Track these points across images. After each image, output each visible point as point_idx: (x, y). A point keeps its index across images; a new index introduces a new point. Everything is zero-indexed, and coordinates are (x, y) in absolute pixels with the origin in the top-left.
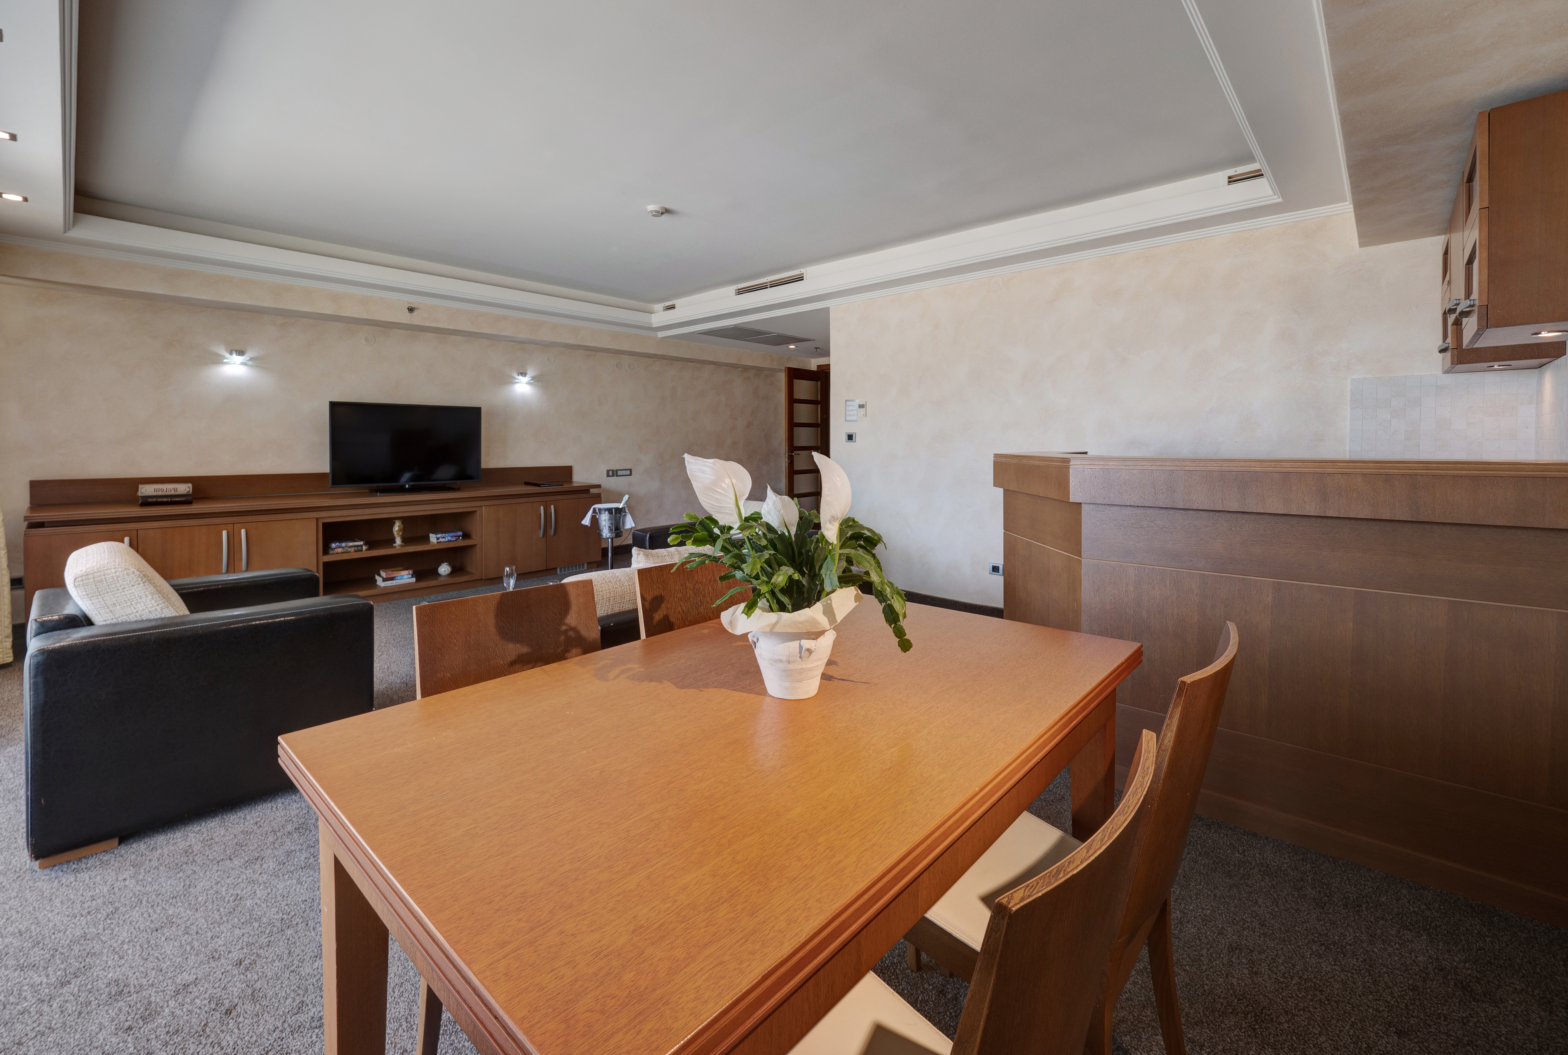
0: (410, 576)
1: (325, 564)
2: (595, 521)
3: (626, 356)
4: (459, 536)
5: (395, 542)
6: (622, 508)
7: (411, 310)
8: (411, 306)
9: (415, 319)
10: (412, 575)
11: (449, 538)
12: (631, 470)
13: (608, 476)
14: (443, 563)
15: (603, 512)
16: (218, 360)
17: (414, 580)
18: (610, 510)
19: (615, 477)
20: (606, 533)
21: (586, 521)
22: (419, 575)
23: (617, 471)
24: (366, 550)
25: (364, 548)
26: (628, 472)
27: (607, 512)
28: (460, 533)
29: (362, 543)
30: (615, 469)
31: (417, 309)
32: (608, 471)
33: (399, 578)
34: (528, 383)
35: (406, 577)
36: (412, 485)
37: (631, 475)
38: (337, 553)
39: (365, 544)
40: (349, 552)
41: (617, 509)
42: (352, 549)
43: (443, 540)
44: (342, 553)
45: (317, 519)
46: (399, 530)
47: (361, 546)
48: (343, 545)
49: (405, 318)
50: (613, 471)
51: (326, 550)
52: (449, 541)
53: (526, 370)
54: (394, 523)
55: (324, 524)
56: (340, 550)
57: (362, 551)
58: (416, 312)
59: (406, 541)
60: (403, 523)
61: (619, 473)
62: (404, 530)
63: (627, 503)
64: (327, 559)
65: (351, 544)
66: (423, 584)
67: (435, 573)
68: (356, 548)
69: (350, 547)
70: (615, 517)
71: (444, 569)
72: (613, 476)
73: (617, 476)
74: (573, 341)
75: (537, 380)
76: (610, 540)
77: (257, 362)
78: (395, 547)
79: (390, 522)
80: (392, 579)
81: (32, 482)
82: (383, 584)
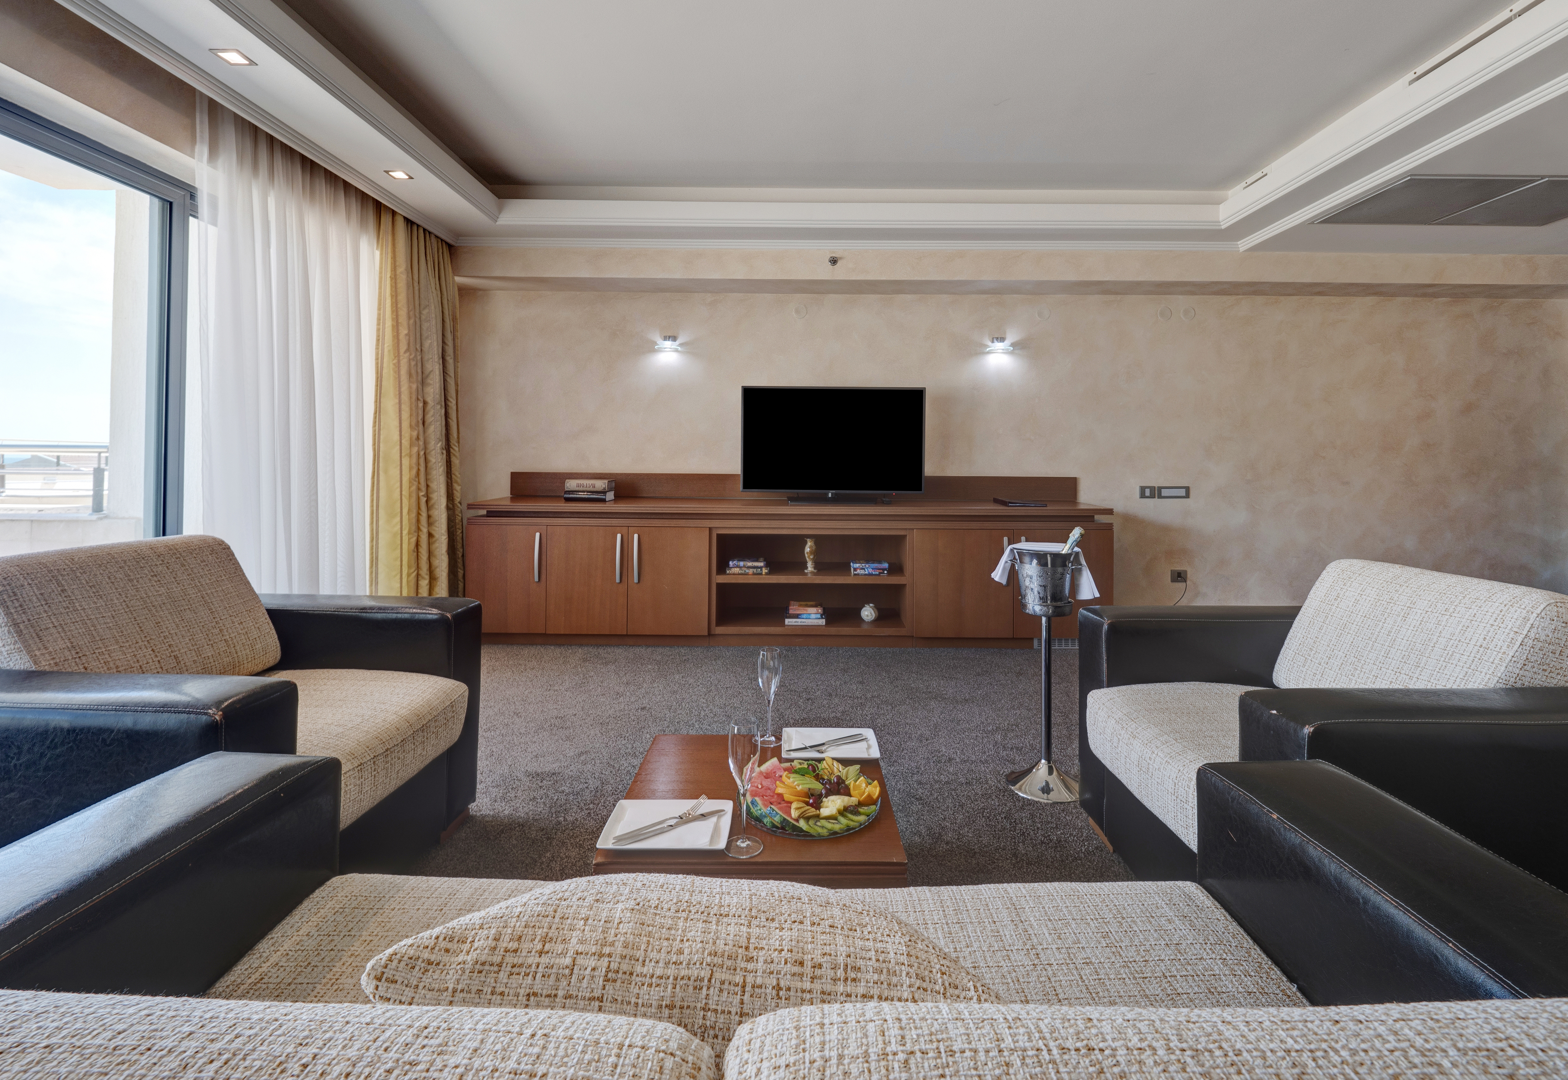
0: (819, 616)
1: (719, 586)
2: (1013, 574)
3: (1181, 297)
4: (884, 570)
5: (807, 568)
6: (1069, 555)
7: (834, 261)
8: (834, 255)
9: (839, 273)
10: (822, 615)
11: (871, 571)
12: (1187, 489)
13: (1143, 496)
14: (868, 603)
15: (1027, 559)
16: (652, 348)
17: (822, 622)
18: (1041, 557)
19: (1156, 499)
20: (1034, 604)
21: (999, 575)
22: (831, 616)
23: (1160, 488)
24: (767, 574)
25: (765, 571)
26: (1182, 492)
27: (1035, 562)
28: (886, 565)
29: (761, 564)
30: (1156, 485)
31: (841, 258)
32: (1143, 489)
33: (805, 616)
34: (1006, 352)
35: (813, 616)
36: (836, 494)
37: (1187, 496)
38: (734, 574)
39: (766, 566)
40: (747, 574)
41: (1056, 556)
42: (751, 571)
43: (862, 572)
44: (739, 574)
45: (710, 529)
46: (811, 552)
47: (761, 568)
48: (742, 564)
49: (825, 272)
50: (1152, 489)
51: (722, 568)
52: (870, 575)
53: (1005, 333)
54: (806, 543)
55: (719, 536)
56: (737, 570)
57: (761, 574)
58: (839, 264)
59: (820, 567)
60: (816, 543)
61: (1165, 492)
62: (816, 553)
63: (1078, 544)
64: (722, 579)
65: (750, 564)
66: (833, 630)
67: (854, 616)
68: (755, 570)
69: (749, 567)
70: (1054, 573)
71: (868, 613)
72: (1152, 496)
73: (1160, 497)
74: (1071, 276)
75: (1018, 347)
76: (1044, 619)
77: (690, 349)
78: (806, 574)
79: (798, 541)
80: (797, 616)
81: (512, 473)
82: (788, 621)
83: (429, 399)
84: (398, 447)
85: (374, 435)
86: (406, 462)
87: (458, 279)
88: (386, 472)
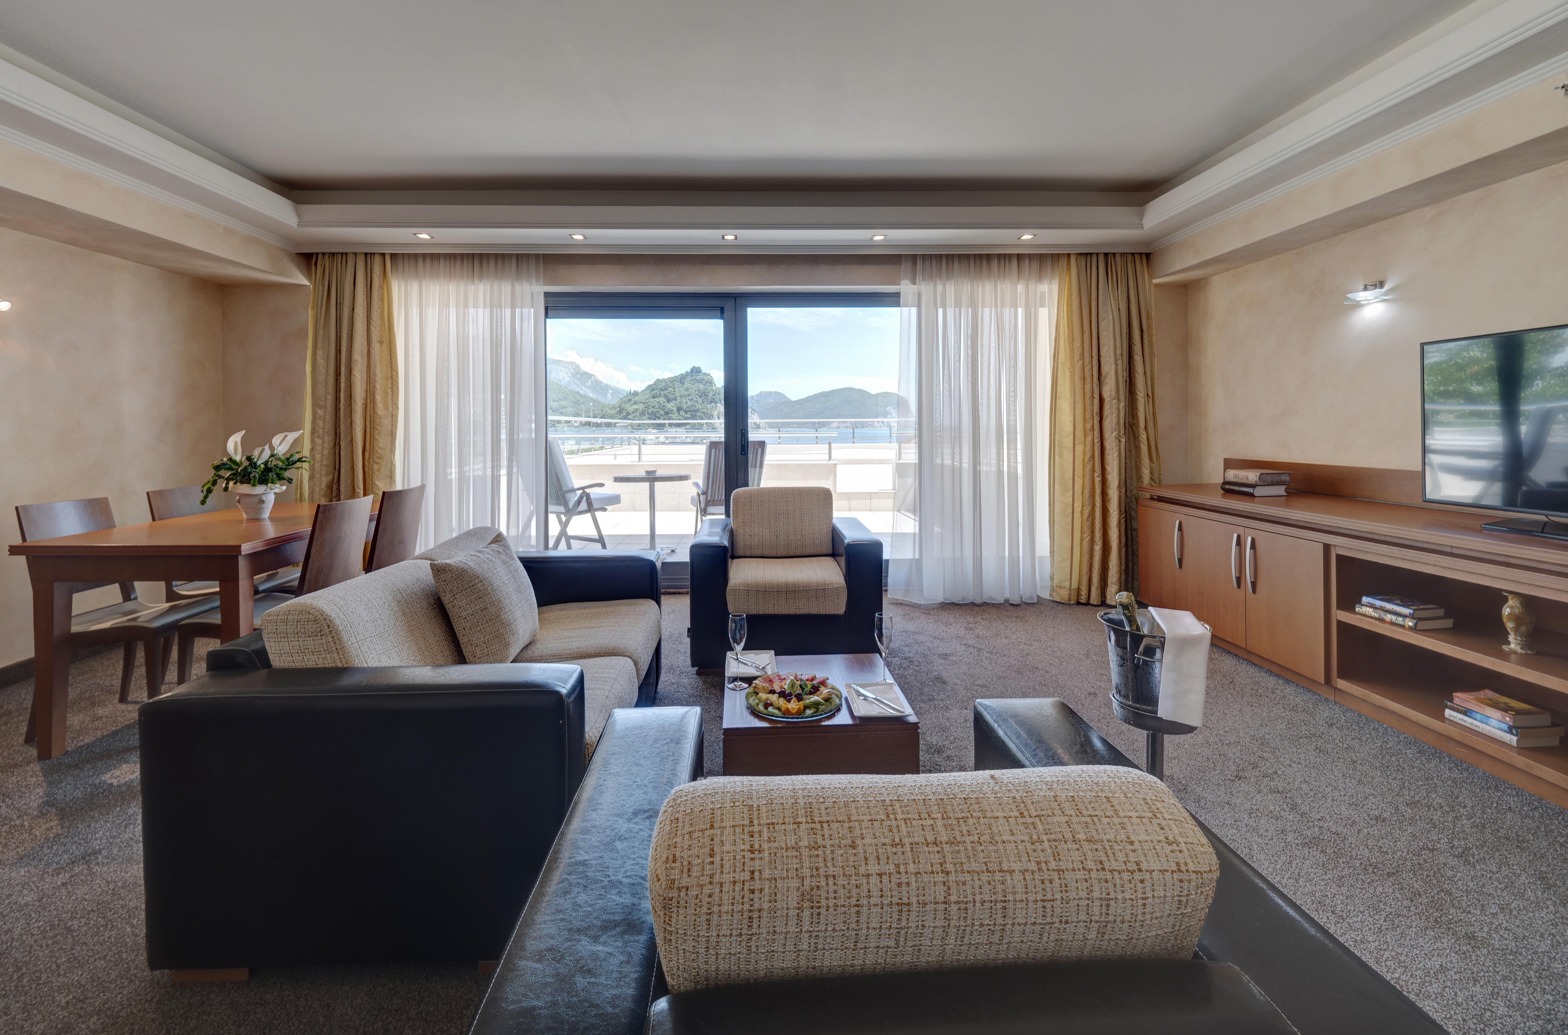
1: (1342, 624)
5: (1508, 643)
10: (1511, 728)
17: (1510, 738)
22: (1529, 735)
24: (1413, 630)
25: (1410, 624)
29: (1407, 612)
33: (1479, 717)
38: (1367, 617)
39: (1414, 617)
40: (1386, 622)
42: (1390, 619)
44: (1375, 619)
45: (1327, 546)
46: (1510, 617)
47: (1407, 617)
48: (1383, 605)
51: (1346, 602)
55: (1343, 559)
56: (1369, 611)
57: (1404, 627)
64: (1346, 616)
65: (1394, 608)
68: (1395, 619)
69: (1388, 612)
78: (1504, 654)
79: (1497, 597)
80: (1466, 712)
81: (1225, 459)
82: (1448, 713)
83: (1106, 395)
84: (1072, 437)
85: (1051, 429)
86: (1079, 449)
87: (1155, 281)
88: (1061, 456)
